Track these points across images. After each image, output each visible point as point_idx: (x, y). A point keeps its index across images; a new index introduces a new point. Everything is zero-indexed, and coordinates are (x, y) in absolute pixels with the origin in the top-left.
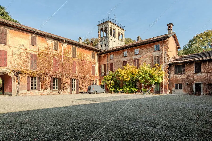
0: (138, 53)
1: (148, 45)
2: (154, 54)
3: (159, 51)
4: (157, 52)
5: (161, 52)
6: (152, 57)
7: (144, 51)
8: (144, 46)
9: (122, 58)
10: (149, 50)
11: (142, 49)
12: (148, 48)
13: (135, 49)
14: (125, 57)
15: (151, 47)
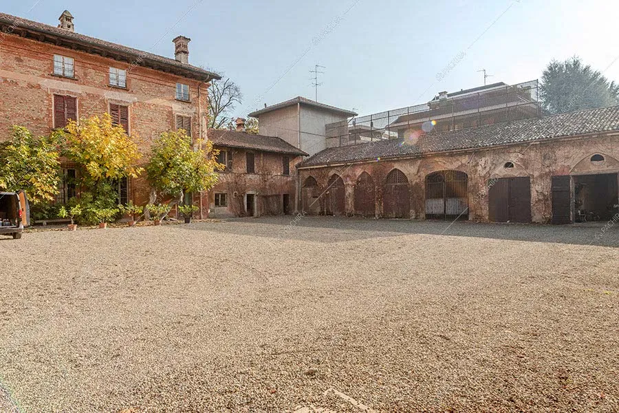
0: (122, 84)
1: (159, 74)
2: (177, 108)
3: (188, 105)
4: (185, 106)
5: (194, 110)
6: (171, 113)
7: (145, 86)
8: (145, 72)
9: (43, 76)
10: (163, 89)
11: (138, 77)
12: (156, 81)
13: (113, 65)
14: (60, 77)
15: (168, 84)
